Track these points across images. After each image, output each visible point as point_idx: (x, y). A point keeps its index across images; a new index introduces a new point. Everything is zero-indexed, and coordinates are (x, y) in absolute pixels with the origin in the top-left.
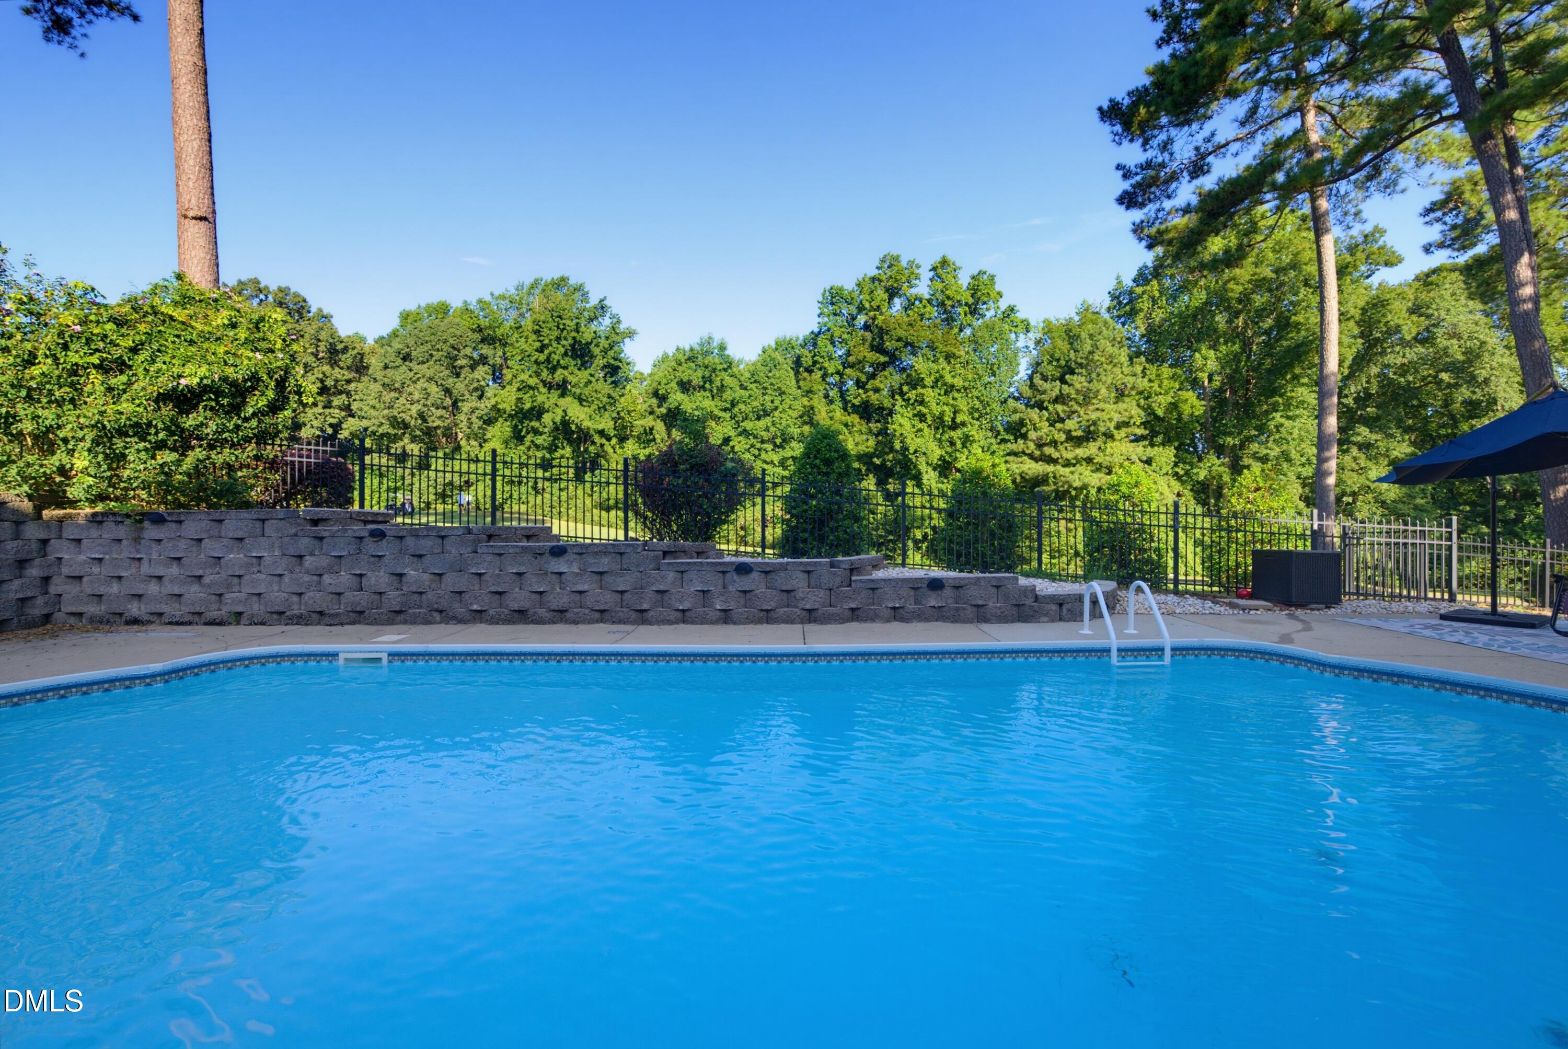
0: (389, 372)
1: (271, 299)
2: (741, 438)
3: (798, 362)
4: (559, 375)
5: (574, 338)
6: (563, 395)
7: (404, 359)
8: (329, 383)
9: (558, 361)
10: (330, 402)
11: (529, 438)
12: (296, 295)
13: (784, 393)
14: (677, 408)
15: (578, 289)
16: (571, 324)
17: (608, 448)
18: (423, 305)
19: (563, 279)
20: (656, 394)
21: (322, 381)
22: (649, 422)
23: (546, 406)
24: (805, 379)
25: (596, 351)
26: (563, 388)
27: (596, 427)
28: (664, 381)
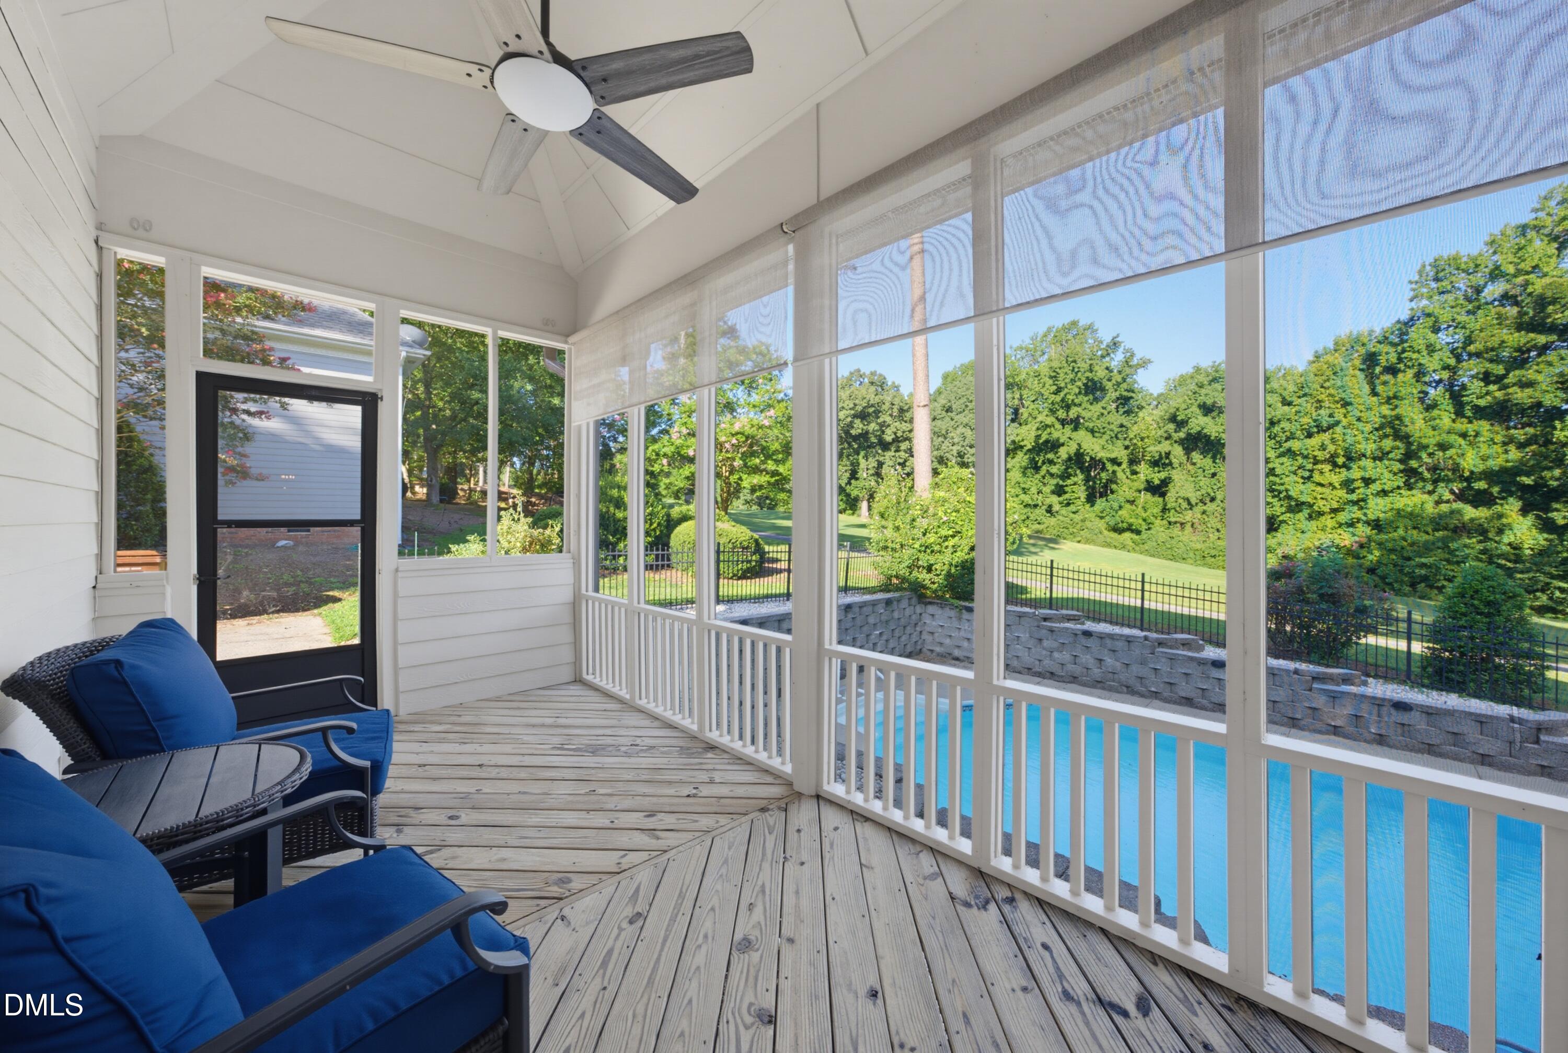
0: (938, 423)
1: (866, 380)
2: (1284, 460)
3: (1371, 359)
4: (1073, 412)
5: (1087, 378)
6: (1076, 429)
7: (947, 411)
8: (899, 434)
9: (1073, 400)
10: (899, 447)
11: (1044, 468)
12: (881, 375)
13: (1350, 404)
14: (1199, 433)
15: (1090, 328)
16: (1084, 366)
17: (1120, 475)
18: (958, 366)
19: (1074, 323)
20: (1173, 419)
21: (895, 433)
22: (1165, 447)
23: (1061, 441)
24: (1385, 383)
25: (1109, 385)
26: (1076, 424)
27: (1109, 456)
28: (1184, 406)
